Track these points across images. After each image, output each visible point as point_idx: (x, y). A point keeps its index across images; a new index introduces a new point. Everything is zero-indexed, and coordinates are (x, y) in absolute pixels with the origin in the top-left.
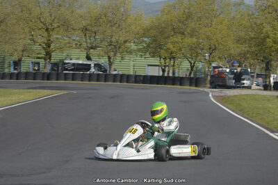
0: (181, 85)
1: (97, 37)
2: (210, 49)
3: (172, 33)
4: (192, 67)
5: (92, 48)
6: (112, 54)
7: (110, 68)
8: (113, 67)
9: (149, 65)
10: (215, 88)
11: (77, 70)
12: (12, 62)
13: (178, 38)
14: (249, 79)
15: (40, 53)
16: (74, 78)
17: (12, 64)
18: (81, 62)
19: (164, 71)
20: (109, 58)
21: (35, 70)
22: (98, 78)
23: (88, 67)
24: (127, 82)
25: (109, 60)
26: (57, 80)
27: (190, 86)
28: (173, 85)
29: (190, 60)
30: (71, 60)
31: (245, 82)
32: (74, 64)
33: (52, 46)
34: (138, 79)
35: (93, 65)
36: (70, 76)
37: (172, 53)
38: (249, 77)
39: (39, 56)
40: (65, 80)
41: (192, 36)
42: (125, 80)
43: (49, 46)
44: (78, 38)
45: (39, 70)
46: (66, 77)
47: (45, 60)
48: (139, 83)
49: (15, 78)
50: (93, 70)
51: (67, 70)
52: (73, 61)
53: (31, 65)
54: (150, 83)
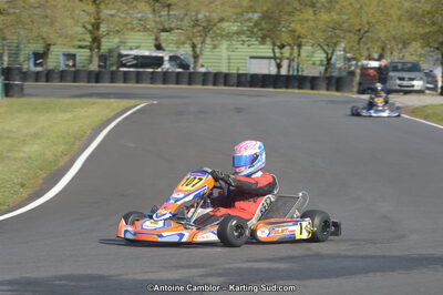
0: (312, 88)
1: (171, 13)
2: (359, 30)
3: (297, 6)
4: (329, 60)
5: (165, 30)
6: (197, 40)
7: (195, 62)
8: (201, 61)
9: (252, 57)
10: (363, 93)
11: (142, 66)
12: (31, 53)
13: (308, 14)
14: (421, 79)
15: (84, 40)
16: (139, 78)
17: (32, 56)
18: (147, 53)
19: (279, 66)
20: (194, 46)
21: (68, 65)
22: (178, 79)
23: (159, 61)
24: (225, 85)
25: (194, 51)
26: (112, 82)
27: (328, 89)
28: (300, 88)
29: (325, 48)
30: (131, 49)
31: (415, 83)
32: (136, 57)
33: (103, 28)
34: (243, 79)
35: (166, 58)
36: (133, 76)
37: (299, 37)
38: (421, 75)
39: (81, 43)
40: (125, 82)
41: (329, 10)
42: (222, 81)
43: (98, 29)
44: (139, 15)
45: (74, 66)
46: (126, 77)
47: (91, 49)
48: (245, 86)
49: (44, 79)
50: (167, 66)
51: (124, 65)
52: (135, 52)
53: (62, 58)
54: (263, 86)
